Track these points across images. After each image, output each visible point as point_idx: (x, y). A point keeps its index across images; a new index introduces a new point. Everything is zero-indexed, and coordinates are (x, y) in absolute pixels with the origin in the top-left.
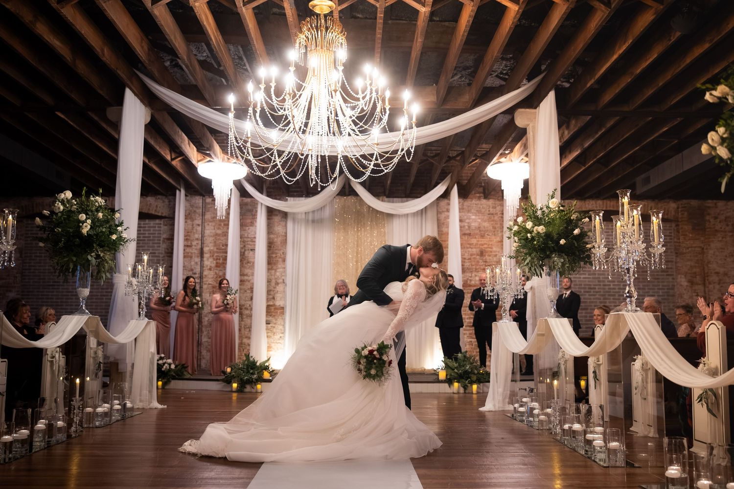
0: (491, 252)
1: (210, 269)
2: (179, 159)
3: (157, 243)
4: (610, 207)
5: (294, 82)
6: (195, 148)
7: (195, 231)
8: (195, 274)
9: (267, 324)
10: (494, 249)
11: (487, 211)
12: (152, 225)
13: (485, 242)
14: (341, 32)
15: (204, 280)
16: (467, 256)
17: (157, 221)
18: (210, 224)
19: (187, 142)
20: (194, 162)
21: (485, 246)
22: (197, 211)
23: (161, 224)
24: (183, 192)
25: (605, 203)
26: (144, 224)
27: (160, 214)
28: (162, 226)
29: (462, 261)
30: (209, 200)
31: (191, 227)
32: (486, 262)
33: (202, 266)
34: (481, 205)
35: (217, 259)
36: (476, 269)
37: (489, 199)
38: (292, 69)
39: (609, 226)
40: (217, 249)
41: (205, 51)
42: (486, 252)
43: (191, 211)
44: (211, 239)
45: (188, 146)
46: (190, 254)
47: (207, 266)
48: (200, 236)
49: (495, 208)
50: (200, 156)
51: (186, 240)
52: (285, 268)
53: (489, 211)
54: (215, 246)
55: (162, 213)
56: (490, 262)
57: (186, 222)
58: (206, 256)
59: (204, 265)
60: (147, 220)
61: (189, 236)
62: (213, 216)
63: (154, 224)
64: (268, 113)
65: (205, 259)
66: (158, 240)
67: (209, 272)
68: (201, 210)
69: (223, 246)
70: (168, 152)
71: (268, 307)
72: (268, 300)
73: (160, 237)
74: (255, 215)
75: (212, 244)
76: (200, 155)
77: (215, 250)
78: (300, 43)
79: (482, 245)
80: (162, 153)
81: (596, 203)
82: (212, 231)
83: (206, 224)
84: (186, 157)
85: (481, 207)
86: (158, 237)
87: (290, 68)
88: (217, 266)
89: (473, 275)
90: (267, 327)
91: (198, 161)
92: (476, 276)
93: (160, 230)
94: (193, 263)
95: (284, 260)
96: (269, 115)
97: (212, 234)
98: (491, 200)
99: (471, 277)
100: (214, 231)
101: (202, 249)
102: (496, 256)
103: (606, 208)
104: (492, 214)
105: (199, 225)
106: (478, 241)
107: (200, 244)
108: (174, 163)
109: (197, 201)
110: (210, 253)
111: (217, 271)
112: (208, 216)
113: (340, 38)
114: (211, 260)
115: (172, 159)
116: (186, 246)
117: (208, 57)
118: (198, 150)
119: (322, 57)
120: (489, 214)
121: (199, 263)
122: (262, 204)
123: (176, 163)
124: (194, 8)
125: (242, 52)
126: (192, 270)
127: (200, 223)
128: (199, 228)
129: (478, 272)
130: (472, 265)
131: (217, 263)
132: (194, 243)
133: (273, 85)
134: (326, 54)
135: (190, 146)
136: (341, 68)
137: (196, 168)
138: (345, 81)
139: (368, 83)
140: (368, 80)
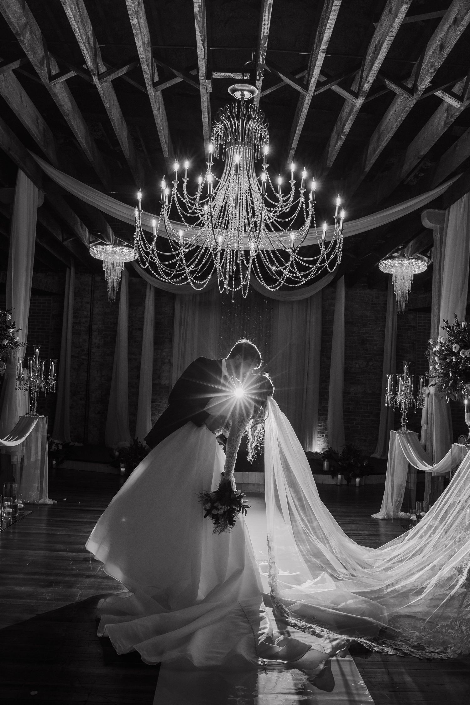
0: (372, 341)
1: (98, 347)
2: (71, 239)
3: (47, 319)
6: (87, 230)
7: (84, 308)
8: (83, 351)
9: (152, 402)
10: (375, 338)
11: (371, 300)
13: (367, 331)
14: (264, 123)
15: (92, 357)
16: (350, 344)
17: (47, 298)
18: (99, 302)
19: (79, 224)
20: (86, 244)
21: (367, 335)
22: (87, 289)
23: (50, 300)
24: (73, 270)
26: (34, 300)
27: (50, 291)
28: (52, 302)
30: (98, 279)
31: (80, 304)
32: (366, 350)
33: (90, 344)
34: (365, 294)
35: (105, 337)
36: (357, 357)
37: (373, 289)
38: (210, 165)
40: (106, 327)
42: (368, 340)
43: (80, 288)
44: (100, 317)
45: (80, 227)
46: (78, 331)
47: (95, 344)
48: (89, 314)
49: (379, 298)
50: (92, 238)
51: (75, 317)
52: (171, 348)
54: (103, 324)
55: (52, 290)
57: (75, 299)
58: (95, 333)
59: (93, 343)
60: (37, 296)
61: (78, 313)
62: (102, 294)
63: (43, 300)
65: (93, 337)
66: (47, 316)
67: (97, 349)
68: (90, 288)
69: (111, 324)
70: (59, 232)
71: (154, 385)
72: (154, 379)
73: (50, 312)
74: (143, 295)
75: (101, 322)
76: (91, 236)
77: (104, 328)
79: (364, 333)
80: (54, 233)
82: (101, 309)
83: (95, 302)
84: (78, 238)
85: (365, 296)
86: (48, 313)
87: (207, 163)
88: (105, 344)
89: (353, 362)
90: (152, 405)
91: (90, 243)
92: (356, 364)
93: (50, 307)
94: (81, 340)
95: (171, 341)
97: (101, 312)
98: (375, 290)
99: (352, 364)
100: (103, 310)
101: (90, 326)
102: (376, 345)
104: (375, 304)
105: (88, 303)
106: (360, 330)
107: (89, 321)
108: (65, 243)
109: (87, 279)
110: (99, 331)
111: (105, 349)
112: (97, 294)
113: (263, 129)
114: (99, 337)
115: (64, 240)
116: (75, 323)
118: (90, 232)
119: (242, 150)
120: (372, 304)
121: (88, 340)
122: (150, 285)
123: (68, 243)
126: (81, 347)
127: (89, 301)
128: (88, 306)
130: (353, 353)
131: (105, 341)
132: (83, 320)
133: (185, 180)
134: (246, 148)
135: (82, 228)
136: (265, 166)
137: (88, 250)
138: (270, 181)
139: (293, 182)
140: (292, 179)
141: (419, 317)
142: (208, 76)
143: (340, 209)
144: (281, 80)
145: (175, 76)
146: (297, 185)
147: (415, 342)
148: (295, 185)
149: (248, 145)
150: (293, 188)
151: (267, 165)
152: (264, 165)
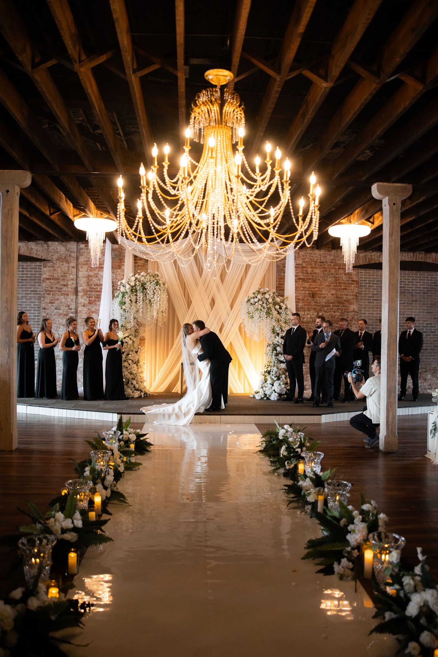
0: (321, 294)
1: (84, 306)
2: (57, 213)
3: (38, 283)
4: (419, 258)
5: (189, 163)
6: (71, 204)
7: (70, 272)
8: (71, 309)
10: (324, 292)
11: (319, 260)
12: (33, 267)
13: (317, 286)
14: (240, 106)
15: (79, 315)
16: (300, 297)
17: (38, 263)
18: (84, 266)
19: (65, 199)
20: (71, 217)
21: (317, 289)
22: (72, 255)
23: (41, 266)
25: (415, 255)
26: (26, 266)
27: (40, 257)
28: (42, 267)
29: (296, 302)
30: (82, 246)
31: (67, 269)
32: (317, 302)
33: (76, 303)
34: (314, 254)
35: (90, 297)
36: (308, 308)
37: (320, 250)
38: (187, 148)
39: (417, 274)
40: (90, 288)
41: (81, 116)
42: (317, 294)
43: (67, 255)
44: (85, 279)
45: (66, 203)
46: (66, 292)
47: (81, 303)
48: (75, 277)
49: (326, 257)
50: (76, 212)
53: (320, 259)
54: (88, 285)
55: (42, 257)
56: (319, 303)
58: (80, 294)
59: (79, 302)
60: (29, 262)
61: (66, 276)
62: (86, 259)
63: (35, 266)
64: (160, 197)
65: (79, 297)
66: (38, 280)
67: (83, 307)
68: (75, 255)
69: (95, 286)
70: (47, 207)
73: (40, 277)
74: (122, 259)
75: (85, 284)
76: (75, 210)
77: (88, 289)
78: (195, 118)
79: (314, 288)
80: (42, 209)
81: (408, 255)
82: (85, 273)
83: (80, 266)
84: (63, 212)
85: (314, 256)
86: (38, 277)
87: (184, 147)
88: (90, 303)
89: (305, 313)
91: (74, 216)
92: (308, 314)
93: (41, 271)
94: (69, 300)
96: (161, 200)
97: (85, 276)
98: (322, 250)
99: (304, 315)
100: (87, 273)
101: (76, 288)
102: (325, 297)
103: (416, 259)
104: (323, 262)
105: (74, 267)
106: (311, 285)
107: (75, 283)
108: (52, 217)
109: (72, 246)
110: (84, 291)
111: (90, 307)
112: (82, 259)
113: (239, 113)
114: (85, 297)
115: (51, 214)
117: (83, 120)
118: (74, 206)
119: (219, 133)
120: (320, 262)
121: (74, 300)
122: (129, 252)
123: (54, 217)
124: (79, 74)
125: (116, 118)
126: (69, 306)
127: (75, 266)
128: (74, 270)
129: (310, 311)
130: (305, 305)
131: (90, 300)
132: (70, 283)
133: (166, 164)
134: (223, 131)
135: (67, 203)
136: (241, 148)
137: (72, 223)
138: (246, 162)
139: (269, 163)
140: (268, 159)
141: (361, 273)
142: (186, 63)
143: (315, 186)
144: (255, 66)
145: (154, 63)
146: (273, 165)
147: (358, 295)
148: (271, 165)
149: (224, 128)
150: (269, 168)
151: (243, 147)
152: (239, 147)
